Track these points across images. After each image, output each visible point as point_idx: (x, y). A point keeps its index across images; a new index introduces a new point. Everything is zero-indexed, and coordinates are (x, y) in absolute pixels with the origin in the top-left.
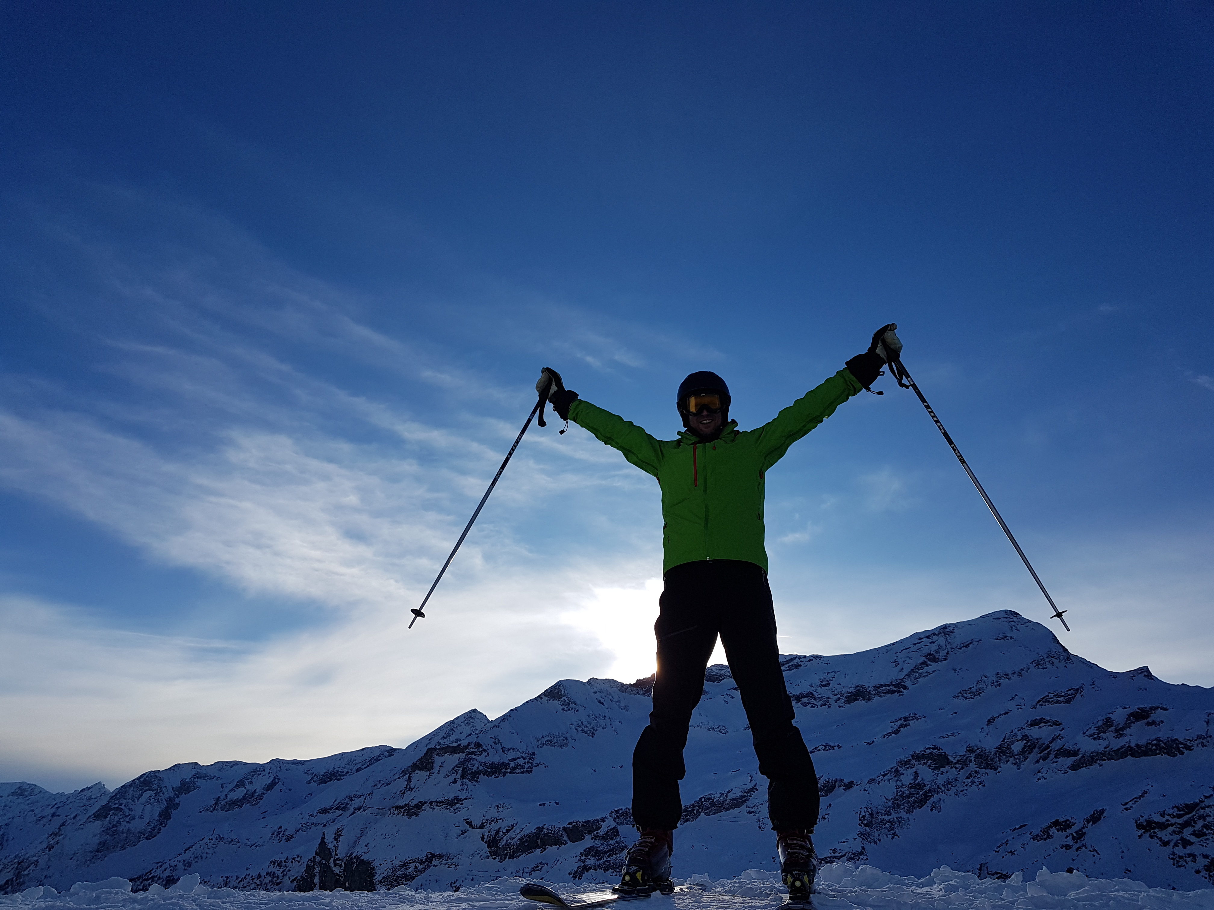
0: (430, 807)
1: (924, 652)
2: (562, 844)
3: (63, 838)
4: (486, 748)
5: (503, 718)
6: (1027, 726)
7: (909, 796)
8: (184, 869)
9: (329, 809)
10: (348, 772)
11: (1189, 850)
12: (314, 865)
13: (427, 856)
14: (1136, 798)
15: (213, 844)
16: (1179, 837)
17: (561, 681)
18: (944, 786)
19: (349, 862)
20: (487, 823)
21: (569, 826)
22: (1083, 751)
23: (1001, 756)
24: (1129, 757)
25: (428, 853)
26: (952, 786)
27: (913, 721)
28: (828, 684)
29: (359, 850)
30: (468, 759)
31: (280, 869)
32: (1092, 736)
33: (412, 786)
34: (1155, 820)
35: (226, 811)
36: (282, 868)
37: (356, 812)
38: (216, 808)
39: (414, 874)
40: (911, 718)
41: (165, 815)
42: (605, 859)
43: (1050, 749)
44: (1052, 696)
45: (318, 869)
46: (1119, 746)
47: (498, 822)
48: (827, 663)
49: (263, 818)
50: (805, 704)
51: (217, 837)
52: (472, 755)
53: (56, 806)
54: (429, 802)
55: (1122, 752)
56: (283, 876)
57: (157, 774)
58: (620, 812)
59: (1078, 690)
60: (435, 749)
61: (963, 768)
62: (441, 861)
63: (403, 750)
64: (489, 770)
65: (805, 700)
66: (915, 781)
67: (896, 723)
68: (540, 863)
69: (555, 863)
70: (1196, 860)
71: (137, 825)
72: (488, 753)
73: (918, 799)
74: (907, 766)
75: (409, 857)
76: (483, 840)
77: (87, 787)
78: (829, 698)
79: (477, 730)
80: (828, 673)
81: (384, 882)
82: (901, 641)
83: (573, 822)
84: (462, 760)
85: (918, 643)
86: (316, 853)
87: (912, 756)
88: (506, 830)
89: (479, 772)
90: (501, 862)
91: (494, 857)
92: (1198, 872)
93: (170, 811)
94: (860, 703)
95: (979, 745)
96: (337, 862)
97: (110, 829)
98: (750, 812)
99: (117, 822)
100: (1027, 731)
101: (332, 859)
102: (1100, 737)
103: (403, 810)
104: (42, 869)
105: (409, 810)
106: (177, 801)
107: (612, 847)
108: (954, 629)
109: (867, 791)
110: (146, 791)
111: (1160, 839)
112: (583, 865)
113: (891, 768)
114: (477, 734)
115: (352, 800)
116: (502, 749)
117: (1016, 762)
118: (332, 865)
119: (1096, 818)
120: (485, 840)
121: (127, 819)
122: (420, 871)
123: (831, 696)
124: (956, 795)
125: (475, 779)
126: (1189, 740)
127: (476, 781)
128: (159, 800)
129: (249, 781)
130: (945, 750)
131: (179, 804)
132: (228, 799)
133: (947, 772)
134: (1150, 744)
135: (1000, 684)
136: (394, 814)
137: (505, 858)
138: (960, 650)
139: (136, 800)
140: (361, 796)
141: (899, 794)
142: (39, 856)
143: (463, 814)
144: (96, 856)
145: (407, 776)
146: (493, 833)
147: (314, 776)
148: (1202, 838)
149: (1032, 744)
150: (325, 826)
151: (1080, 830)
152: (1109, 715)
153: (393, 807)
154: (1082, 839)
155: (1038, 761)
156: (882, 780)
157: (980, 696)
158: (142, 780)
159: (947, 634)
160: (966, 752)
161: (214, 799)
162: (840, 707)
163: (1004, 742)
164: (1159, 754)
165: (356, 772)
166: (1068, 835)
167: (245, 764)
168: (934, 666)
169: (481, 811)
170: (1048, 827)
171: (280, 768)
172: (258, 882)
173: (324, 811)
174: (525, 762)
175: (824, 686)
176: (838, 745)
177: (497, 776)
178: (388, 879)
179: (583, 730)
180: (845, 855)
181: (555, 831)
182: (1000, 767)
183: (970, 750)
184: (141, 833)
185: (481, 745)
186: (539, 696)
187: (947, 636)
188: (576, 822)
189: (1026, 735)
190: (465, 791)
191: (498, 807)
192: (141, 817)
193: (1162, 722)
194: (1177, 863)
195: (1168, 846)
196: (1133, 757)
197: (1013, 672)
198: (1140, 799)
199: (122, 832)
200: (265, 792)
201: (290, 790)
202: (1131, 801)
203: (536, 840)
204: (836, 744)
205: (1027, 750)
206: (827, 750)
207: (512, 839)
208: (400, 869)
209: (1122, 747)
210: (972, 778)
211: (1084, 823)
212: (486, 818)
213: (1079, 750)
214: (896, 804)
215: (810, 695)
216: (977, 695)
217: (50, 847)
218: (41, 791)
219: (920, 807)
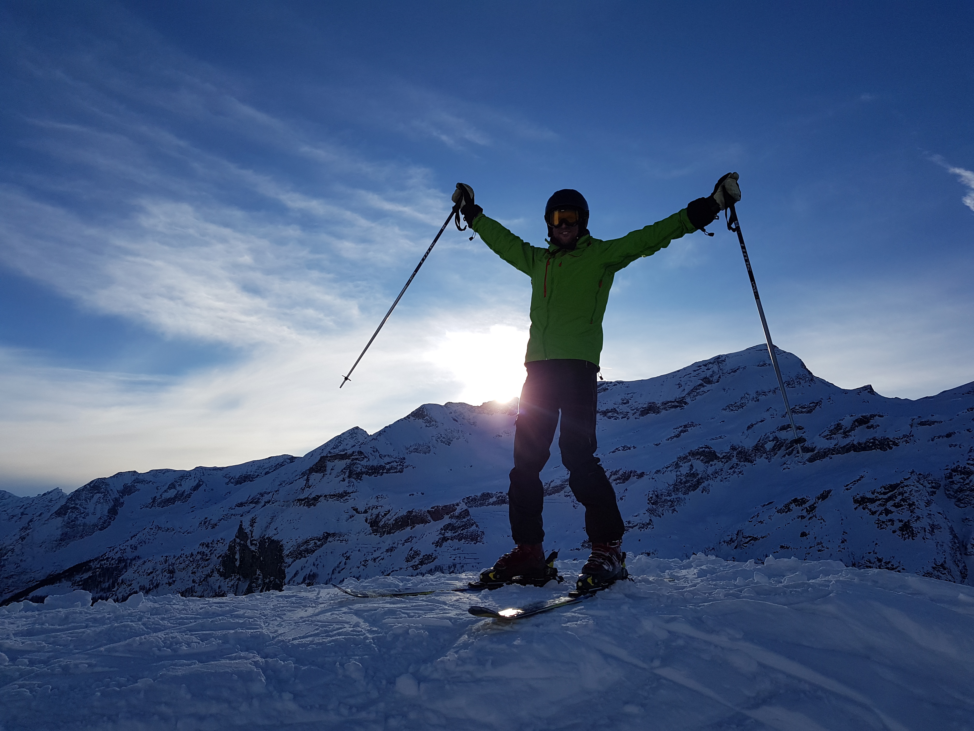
0: (325, 499)
1: (701, 377)
2: (426, 522)
3: (33, 531)
4: (367, 456)
5: (380, 433)
6: (777, 431)
7: (685, 482)
8: (132, 552)
9: (244, 503)
10: (258, 475)
11: (890, 516)
12: (235, 545)
13: (324, 535)
14: (855, 481)
15: (153, 532)
16: (883, 508)
17: (424, 405)
18: (712, 475)
19: (262, 541)
20: (369, 509)
21: (432, 509)
22: (819, 448)
23: (756, 452)
24: (852, 451)
25: (324, 532)
26: (718, 475)
27: (691, 428)
28: (628, 402)
29: (270, 533)
30: (353, 464)
31: (208, 549)
32: (826, 437)
33: (310, 484)
34: (867, 497)
35: (162, 507)
36: (209, 548)
37: (266, 504)
38: (154, 505)
39: (314, 549)
40: (689, 426)
41: (113, 512)
42: (459, 532)
43: (793, 447)
44: (798, 408)
45: (238, 548)
46: (845, 444)
47: (378, 508)
48: (628, 387)
49: (192, 512)
50: (610, 418)
51: (156, 527)
52: (356, 460)
53: (24, 507)
54: (324, 496)
55: (847, 448)
56: (211, 554)
57: (103, 481)
58: (470, 498)
59: (817, 403)
60: (327, 457)
61: (727, 462)
62: (335, 538)
63: (302, 457)
64: (370, 471)
65: (610, 414)
66: (690, 472)
67: (677, 430)
68: (410, 537)
69: (422, 536)
70: (894, 524)
71: (91, 520)
72: (369, 459)
73: (692, 484)
74: (685, 461)
75: (309, 536)
76: (367, 522)
77: (48, 492)
78: (628, 412)
79: (359, 442)
80: (628, 394)
81: (291, 555)
82: (684, 369)
83: (435, 506)
84: (349, 464)
85: (698, 370)
86: (236, 537)
87: (689, 453)
88: (384, 514)
89: (362, 473)
90: (380, 537)
91: (375, 534)
92: (894, 532)
93: (117, 508)
94: (651, 416)
95: (741, 444)
96: (253, 542)
97: (70, 523)
98: (566, 496)
99: (75, 518)
100: (778, 434)
101: (249, 541)
102: (832, 438)
103: (304, 502)
104: (17, 555)
105: (308, 502)
106: (122, 500)
107: (464, 523)
108: (725, 359)
109: (654, 479)
110: (96, 493)
111: (870, 510)
112: (442, 536)
113: (673, 462)
114: (360, 445)
115: (262, 496)
116: (379, 455)
117: (768, 457)
118: (249, 544)
119: (824, 496)
120: (368, 521)
121: (83, 515)
122: (319, 546)
123: (630, 411)
124: (722, 481)
125: (359, 478)
126: (896, 438)
127: (360, 479)
128: (108, 500)
129: (179, 484)
130: (714, 449)
131: (124, 503)
132: (163, 498)
133: (715, 465)
134: (868, 442)
135: (759, 399)
136: (297, 505)
137: (384, 534)
138: (729, 375)
139: (89, 501)
140: (269, 493)
141: (678, 481)
142: (14, 545)
143: (351, 503)
144: (61, 543)
145: (306, 477)
146: (374, 516)
147: (232, 479)
148: (900, 508)
149: (781, 444)
150: (242, 516)
151: (813, 505)
152: (840, 422)
153: (296, 500)
154: (814, 511)
155: (784, 456)
156: (666, 471)
157: (743, 408)
158: (92, 485)
159: (720, 363)
160: (730, 450)
161: (151, 498)
162: (636, 418)
163: (759, 443)
164: (874, 449)
165: (265, 475)
166: (803, 508)
167: (175, 471)
168: (708, 387)
169: (365, 501)
170: (789, 503)
171: (203, 473)
172: (191, 559)
173: (241, 505)
174: (398, 465)
175: (625, 404)
176: (634, 446)
177: (376, 475)
178: (293, 553)
179: (441, 441)
180: (637, 525)
181: (421, 513)
182: (756, 461)
183: (733, 448)
184: (95, 525)
185: (363, 453)
186: (407, 416)
187: (720, 364)
188: (437, 507)
189: (776, 437)
190: (352, 487)
191: (378, 497)
192: (94, 513)
193: (878, 426)
194: (880, 527)
195: (875, 515)
196: (854, 452)
197: (770, 390)
198: (858, 482)
199: (80, 525)
200: (192, 492)
201: (212, 490)
202: (851, 483)
203: (407, 520)
204: (632, 446)
205: (776, 448)
206: (625, 450)
207: (389, 520)
208: (303, 545)
209: (847, 445)
210: (733, 469)
211: (816, 500)
212: (368, 506)
213: (815, 447)
214: (676, 488)
215: (614, 410)
216: (740, 408)
217: (23, 538)
218: (10, 496)
219: (694, 490)
